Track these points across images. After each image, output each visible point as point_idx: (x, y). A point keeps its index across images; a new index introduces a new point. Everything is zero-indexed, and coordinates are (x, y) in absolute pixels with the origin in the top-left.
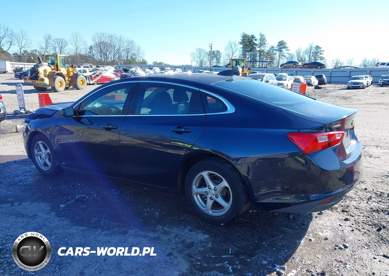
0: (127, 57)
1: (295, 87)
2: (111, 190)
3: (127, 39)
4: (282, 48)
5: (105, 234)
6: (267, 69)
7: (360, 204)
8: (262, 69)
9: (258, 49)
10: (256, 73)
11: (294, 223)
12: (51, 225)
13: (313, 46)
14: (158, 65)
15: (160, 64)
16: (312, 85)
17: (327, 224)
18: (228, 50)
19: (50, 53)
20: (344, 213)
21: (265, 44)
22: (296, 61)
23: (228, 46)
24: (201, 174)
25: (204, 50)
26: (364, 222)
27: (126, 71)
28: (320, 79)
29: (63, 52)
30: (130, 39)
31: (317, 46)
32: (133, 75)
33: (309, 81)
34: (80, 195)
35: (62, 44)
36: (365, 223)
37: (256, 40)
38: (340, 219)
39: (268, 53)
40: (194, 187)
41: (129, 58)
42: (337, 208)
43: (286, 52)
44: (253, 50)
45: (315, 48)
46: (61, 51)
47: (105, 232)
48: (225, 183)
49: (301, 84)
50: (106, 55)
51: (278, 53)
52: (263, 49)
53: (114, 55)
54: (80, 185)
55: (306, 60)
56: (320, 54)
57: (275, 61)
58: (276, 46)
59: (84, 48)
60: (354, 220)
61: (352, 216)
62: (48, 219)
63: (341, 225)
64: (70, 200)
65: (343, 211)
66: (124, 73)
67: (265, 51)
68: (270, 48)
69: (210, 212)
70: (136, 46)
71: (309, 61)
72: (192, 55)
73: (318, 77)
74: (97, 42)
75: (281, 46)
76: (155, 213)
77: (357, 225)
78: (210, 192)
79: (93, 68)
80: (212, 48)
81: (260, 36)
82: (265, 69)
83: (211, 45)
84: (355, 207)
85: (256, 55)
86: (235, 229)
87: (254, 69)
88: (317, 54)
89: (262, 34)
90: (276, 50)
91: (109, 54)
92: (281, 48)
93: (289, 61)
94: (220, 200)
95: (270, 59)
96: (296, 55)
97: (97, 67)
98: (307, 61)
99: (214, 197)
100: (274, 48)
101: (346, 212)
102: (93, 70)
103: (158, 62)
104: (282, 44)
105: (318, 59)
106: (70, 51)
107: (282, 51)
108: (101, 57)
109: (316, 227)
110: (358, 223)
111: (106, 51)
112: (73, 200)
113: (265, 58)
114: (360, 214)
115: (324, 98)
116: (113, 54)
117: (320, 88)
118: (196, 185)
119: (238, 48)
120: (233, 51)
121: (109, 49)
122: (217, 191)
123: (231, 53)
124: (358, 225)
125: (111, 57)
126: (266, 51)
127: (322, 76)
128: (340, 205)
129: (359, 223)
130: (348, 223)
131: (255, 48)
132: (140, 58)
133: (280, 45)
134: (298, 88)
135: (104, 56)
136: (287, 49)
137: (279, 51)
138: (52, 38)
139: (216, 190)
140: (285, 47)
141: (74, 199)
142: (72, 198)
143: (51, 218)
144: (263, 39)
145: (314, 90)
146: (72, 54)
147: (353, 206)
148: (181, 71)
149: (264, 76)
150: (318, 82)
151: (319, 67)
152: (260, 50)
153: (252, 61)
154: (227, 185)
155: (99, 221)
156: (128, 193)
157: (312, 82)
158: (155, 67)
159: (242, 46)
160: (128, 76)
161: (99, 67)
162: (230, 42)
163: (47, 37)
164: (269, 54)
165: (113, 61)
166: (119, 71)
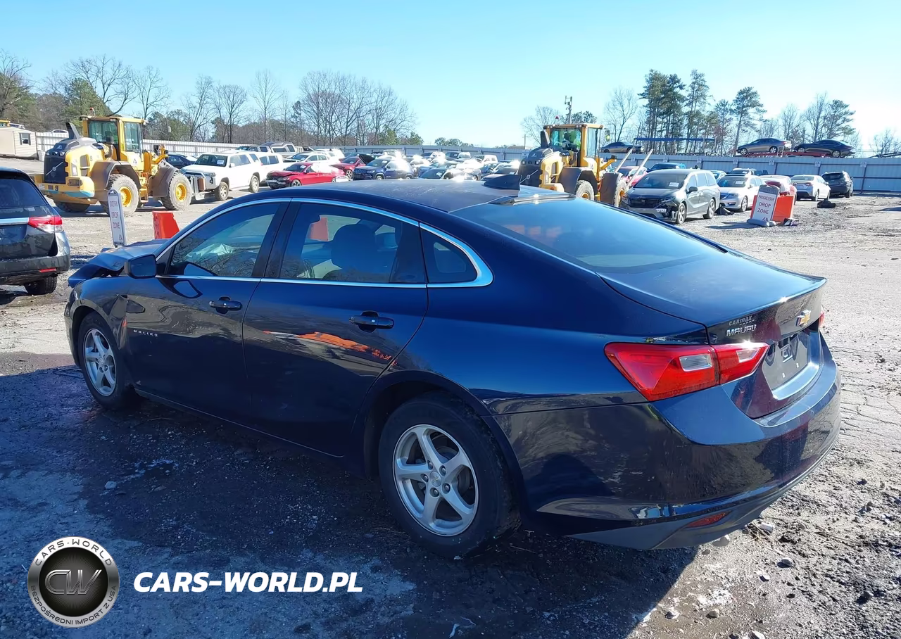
0: (377, 128)
1: (763, 204)
2: (236, 450)
3: (377, 86)
4: (748, 106)
5: (174, 564)
6: (705, 158)
7: (834, 522)
8: (690, 158)
9: (685, 109)
10: (673, 167)
11: (642, 566)
12: (66, 531)
13: (826, 102)
14: (444, 148)
15: (451, 143)
16: (813, 199)
17: (729, 574)
18: (611, 110)
19: (209, 118)
20: (783, 546)
21: (703, 96)
22: (782, 138)
23: (614, 101)
24: (412, 431)
25: (553, 110)
26: (830, 573)
27: (367, 160)
28: (836, 183)
29: (235, 116)
30: (384, 87)
31: (836, 102)
32: (382, 171)
33: (805, 187)
34: (163, 460)
35: (234, 97)
36: (832, 578)
37: (681, 87)
38: (768, 561)
39: (711, 118)
40: (398, 460)
41: (382, 129)
42: (768, 532)
43: (757, 117)
44: (673, 112)
45: (832, 106)
46: (231, 114)
47: (178, 558)
48: (462, 459)
49: (779, 196)
50: (330, 123)
51: (735, 119)
52: (697, 108)
53: (348, 122)
54: (171, 434)
55: (806, 136)
56: (843, 121)
57: (726, 138)
58: (731, 102)
59: (282, 107)
60: (804, 565)
61: (804, 556)
62: (65, 517)
63: (767, 577)
64: (136, 471)
65: (783, 540)
66: (363, 166)
67: (703, 113)
68: (717, 107)
69: (432, 525)
70: (397, 102)
71: (816, 137)
72: (525, 124)
73: (832, 177)
74: (311, 92)
75: (745, 102)
76: (311, 516)
77: (808, 582)
78: (432, 476)
79: (295, 153)
80: (572, 108)
81: (692, 77)
82: (699, 159)
83: (569, 100)
84: (818, 531)
85: (681, 124)
86: (487, 571)
87: (671, 157)
88: (837, 119)
89: (698, 72)
90: (731, 110)
91: (336, 121)
92: (744, 107)
93: (764, 137)
94: (454, 499)
95: (715, 133)
96: (781, 122)
97: (305, 150)
98: (810, 138)
99: (440, 489)
100: (727, 106)
101: (793, 542)
102: (296, 157)
103: (447, 139)
104: (746, 97)
105: (837, 133)
106: (251, 113)
107: (747, 114)
108: (319, 126)
109: (699, 579)
110: (814, 575)
111: (331, 114)
112: (143, 472)
113: (703, 131)
114: (825, 551)
115: (835, 232)
116: (346, 120)
117: (833, 206)
118: (402, 456)
119: (636, 108)
120: (625, 113)
121: (337, 110)
122: (447, 475)
123: (620, 117)
124: (811, 580)
125: (340, 128)
126: (705, 114)
127: (841, 175)
128: (781, 522)
129: (815, 577)
130: (787, 574)
131: (678, 107)
132: (405, 131)
133: (743, 99)
134: (769, 205)
135: (326, 125)
136: (760, 108)
137: (739, 113)
138: (213, 84)
139: (444, 473)
140: (754, 105)
141: (146, 469)
142: (142, 466)
143: (74, 514)
144: (699, 85)
145: (815, 211)
146: (255, 119)
147: (814, 528)
148: (496, 162)
149: (685, 176)
150: (831, 192)
151: (836, 153)
152: (691, 112)
153: (670, 139)
154: (468, 464)
155: (176, 528)
156: (269, 461)
157: (815, 191)
158: (437, 150)
159: (646, 102)
160: (370, 172)
161: (310, 150)
162: (618, 94)
163: (203, 83)
164: (713, 121)
165: (344, 137)
166: (353, 160)
